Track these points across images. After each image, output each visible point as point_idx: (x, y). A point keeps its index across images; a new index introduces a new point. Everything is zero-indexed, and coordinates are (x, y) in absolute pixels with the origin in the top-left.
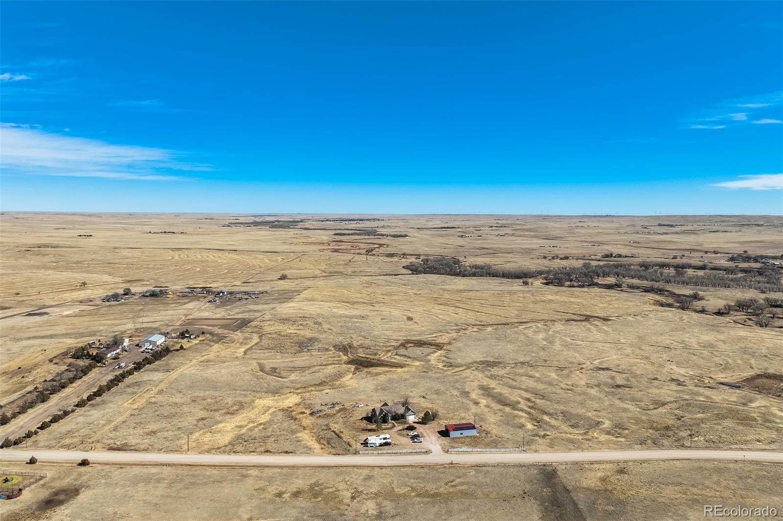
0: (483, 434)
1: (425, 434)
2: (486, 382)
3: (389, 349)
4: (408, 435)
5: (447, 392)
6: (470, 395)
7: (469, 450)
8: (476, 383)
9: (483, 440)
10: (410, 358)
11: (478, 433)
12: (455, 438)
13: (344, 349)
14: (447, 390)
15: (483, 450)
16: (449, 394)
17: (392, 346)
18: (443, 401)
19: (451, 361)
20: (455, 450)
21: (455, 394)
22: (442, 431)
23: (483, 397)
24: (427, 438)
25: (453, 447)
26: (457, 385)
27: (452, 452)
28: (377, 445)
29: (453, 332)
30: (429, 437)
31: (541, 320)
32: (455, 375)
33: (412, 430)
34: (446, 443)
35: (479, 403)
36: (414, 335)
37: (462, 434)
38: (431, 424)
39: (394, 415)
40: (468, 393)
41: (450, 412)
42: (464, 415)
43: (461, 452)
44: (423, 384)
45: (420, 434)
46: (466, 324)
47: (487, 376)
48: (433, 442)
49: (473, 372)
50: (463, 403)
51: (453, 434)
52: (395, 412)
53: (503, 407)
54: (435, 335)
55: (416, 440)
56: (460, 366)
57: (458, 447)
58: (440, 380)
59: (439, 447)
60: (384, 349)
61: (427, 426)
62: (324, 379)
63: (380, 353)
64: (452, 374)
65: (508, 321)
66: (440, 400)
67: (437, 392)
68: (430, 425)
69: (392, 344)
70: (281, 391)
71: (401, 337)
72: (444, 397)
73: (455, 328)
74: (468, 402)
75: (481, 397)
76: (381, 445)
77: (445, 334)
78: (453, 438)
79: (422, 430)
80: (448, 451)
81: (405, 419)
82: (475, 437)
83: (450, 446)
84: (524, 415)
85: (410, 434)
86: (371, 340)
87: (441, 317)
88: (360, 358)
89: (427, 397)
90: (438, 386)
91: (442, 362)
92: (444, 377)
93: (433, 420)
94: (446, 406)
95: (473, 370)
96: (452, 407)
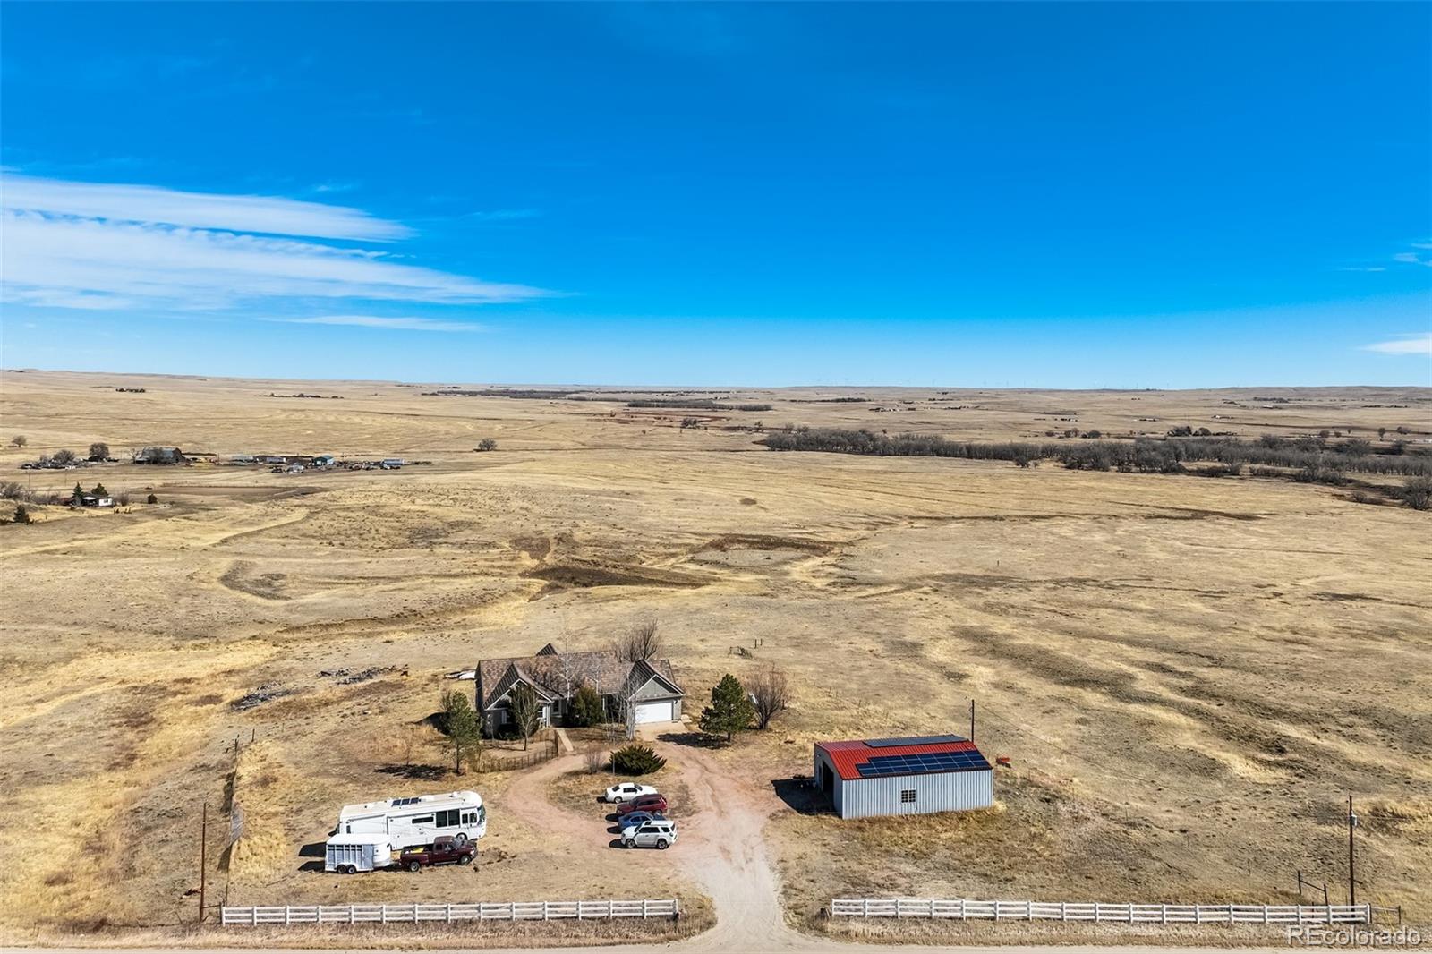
0: (1031, 805)
1: (700, 796)
2: (973, 620)
3: (673, 551)
4: (603, 800)
5: (837, 642)
6: (923, 653)
7: (970, 906)
8: (941, 623)
9: (1034, 837)
10: (729, 566)
11: (1001, 793)
12: (872, 822)
13: (537, 546)
14: (836, 637)
15: (1069, 910)
16: (845, 647)
17: (686, 545)
18: (819, 666)
19: (851, 573)
20: (870, 905)
21: (868, 648)
22: (799, 780)
23: (980, 659)
24: (706, 821)
25: (859, 886)
26: (875, 625)
27: (856, 926)
28: (384, 857)
29: (859, 527)
30: (721, 813)
31: (1083, 515)
32: (866, 603)
33: (637, 772)
34: (816, 855)
35: (966, 676)
36: (754, 528)
37: (908, 796)
38: (746, 744)
39: (573, 700)
40: (915, 646)
41: (847, 703)
42: (908, 714)
43: (915, 920)
44: (752, 621)
45: (670, 796)
46: (892, 516)
47: (974, 607)
48: (736, 847)
49: (924, 597)
50: (898, 674)
51: (861, 797)
52: (577, 685)
53: (1068, 689)
54: (811, 530)
55: (630, 832)
56: (881, 585)
57: (894, 886)
58: (814, 613)
59: (771, 884)
60: (661, 550)
61: (725, 754)
62: (417, 607)
63: (643, 558)
64: (857, 601)
65: (1002, 514)
66: (809, 664)
67: (800, 643)
68: (741, 751)
69: (687, 541)
70: (224, 633)
71: (718, 528)
72: (823, 656)
73: (864, 520)
74: (921, 671)
75: (967, 658)
76: (407, 862)
77: (839, 530)
78: (860, 825)
79: (691, 775)
80: (823, 914)
81: (623, 721)
82: (985, 817)
83: (839, 875)
84: (1182, 720)
85: (612, 794)
86: (630, 532)
87: (827, 501)
88: (575, 564)
89: (755, 653)
90: (800, 627)
91: (826, 577)
92: (828, 607)
93: (762, 727)
94: (830, 682)
95: (926, 593)
96: (854, 686)
